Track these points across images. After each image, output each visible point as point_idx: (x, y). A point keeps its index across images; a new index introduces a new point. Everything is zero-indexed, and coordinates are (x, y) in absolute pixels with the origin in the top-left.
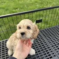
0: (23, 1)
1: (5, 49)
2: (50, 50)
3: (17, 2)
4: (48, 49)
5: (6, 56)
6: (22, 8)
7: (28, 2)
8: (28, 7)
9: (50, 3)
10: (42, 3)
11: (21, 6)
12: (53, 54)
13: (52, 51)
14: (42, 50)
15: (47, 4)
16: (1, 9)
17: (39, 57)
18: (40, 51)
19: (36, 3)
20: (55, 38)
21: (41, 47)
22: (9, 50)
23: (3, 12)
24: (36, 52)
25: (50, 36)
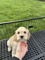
0: (18, 9)
1: (5, 46)
2: (38, 48)
3: (14, 9)
4: (36, 48)
5: (7, 52)
6: (17, 15)
7: (22, 10)
8: (22, 14)
9: (38, 12)
10: (32, 12)
11: (17, 13)
12: (40, 51)
13: (39, 49)
14: (32, 48)
15: (36, 13)
16: (1, 15)
17: (30, 53)
18: (31, 49)
19: (28, 12)
20: (41, 40)
21: (32, 46)
22: (9, 48)
23: (3, 17)
24: (28, 50)
25: (38, 38)
